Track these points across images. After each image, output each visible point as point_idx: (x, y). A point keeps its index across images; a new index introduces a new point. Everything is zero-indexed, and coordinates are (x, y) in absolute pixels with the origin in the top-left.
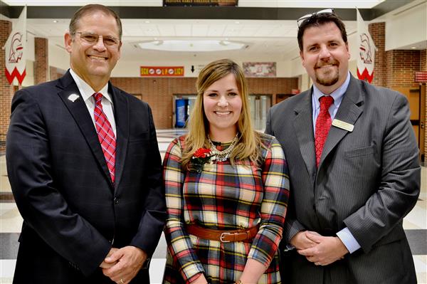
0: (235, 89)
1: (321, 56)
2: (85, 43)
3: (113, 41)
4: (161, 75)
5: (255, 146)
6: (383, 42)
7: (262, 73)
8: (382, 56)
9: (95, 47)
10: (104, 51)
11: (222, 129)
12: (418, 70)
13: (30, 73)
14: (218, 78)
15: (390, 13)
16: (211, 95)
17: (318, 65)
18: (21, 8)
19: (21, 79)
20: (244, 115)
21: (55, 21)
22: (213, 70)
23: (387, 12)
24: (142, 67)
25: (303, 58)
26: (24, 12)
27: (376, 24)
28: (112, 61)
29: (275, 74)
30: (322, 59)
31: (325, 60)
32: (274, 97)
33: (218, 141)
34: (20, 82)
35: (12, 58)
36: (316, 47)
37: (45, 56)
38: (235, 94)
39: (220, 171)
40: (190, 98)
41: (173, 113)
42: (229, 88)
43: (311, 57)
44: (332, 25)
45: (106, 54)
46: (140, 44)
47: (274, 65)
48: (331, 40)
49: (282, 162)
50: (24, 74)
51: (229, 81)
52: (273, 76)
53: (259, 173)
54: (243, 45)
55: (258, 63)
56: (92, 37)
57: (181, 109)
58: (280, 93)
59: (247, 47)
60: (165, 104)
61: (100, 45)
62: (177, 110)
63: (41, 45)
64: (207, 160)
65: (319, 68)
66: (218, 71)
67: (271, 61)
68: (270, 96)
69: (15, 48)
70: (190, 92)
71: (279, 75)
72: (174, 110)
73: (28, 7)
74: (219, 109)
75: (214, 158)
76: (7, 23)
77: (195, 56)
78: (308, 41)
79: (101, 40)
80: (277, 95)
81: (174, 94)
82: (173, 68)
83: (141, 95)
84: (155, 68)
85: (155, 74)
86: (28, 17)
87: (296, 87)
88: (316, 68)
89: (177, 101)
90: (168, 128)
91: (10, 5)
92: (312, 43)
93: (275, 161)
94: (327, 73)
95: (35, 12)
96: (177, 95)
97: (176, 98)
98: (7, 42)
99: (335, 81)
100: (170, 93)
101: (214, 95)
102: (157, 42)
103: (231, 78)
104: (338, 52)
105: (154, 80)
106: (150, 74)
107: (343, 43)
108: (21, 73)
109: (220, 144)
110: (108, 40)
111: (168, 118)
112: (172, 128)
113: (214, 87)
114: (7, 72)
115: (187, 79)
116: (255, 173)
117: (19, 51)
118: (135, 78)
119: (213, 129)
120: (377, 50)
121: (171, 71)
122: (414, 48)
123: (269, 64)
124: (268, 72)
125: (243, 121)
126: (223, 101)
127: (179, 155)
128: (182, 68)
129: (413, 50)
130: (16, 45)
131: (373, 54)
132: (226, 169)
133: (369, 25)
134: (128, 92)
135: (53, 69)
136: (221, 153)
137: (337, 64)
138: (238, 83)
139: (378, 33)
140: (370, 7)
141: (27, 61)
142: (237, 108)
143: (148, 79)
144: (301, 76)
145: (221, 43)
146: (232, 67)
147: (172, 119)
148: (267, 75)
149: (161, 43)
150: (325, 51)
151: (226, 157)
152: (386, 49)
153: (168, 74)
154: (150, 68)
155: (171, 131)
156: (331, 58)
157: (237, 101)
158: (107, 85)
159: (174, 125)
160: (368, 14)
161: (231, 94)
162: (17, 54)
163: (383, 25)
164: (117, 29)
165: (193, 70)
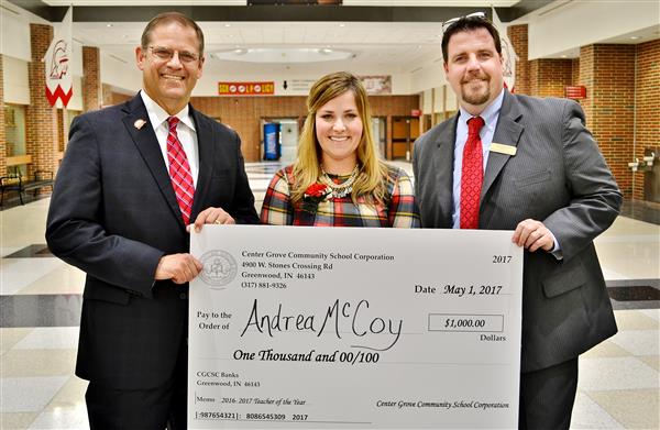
0: (355, 110)
1: (469, 68)
2: (158, 60)
3: (191, 57)
4: (245, 93)
5: (380, 179)
6: (526, 49)
7: (373, 90)
8: (525, 66)
9: (169, 64)
10: (180, 69)
11: (338, 159)
12: (570, 84)
13: (77, 92)
14: (333, 96)
15: (535, 12)
16: (324, 117)
17: (465, 79)
18: (65, 9)
19: (66, 100)
20: (365, 141)
21: (109, 25)
22: (328, 86)
23: (531, 11)
24: (220, 84)
25: (447, 70)
26: (69, 14)
27: (517, 26)
28: (189, 80)
29: (390, 91)
30: (470, 71)
31: (474, 73)
32: (389, 119)
33: (334, 173)
34: (65, 103)
35: (55, 73)
36: (463, 57)
37: (96, 70)
38: (354, 116)
39: (338, 211)
40: (281, 122)
41: (261, 142)
42: (348, 108)
43: (457, 69)
44: (484, 31)
45: (182, 73)
46: (218, 54)
47: (388, 79)
48: (482, 48)
49: (411, 199)
50: (70, 93)
51: (347, 100)
52: (387, 93)
53: (385, 214)
54: (349, 54)
55: (368, 77)
56: (166, 53)
57: (271, 136)
58: (396, 114)
59: (354, 56)
60: (251, 130)
61: (175, 62)
62: (265, 137)
63: (90, 56)
64: (322, 198)
65: (466, 82)
66: (334, 87)
67: (386, 74)
68: (384, 119)
69: (58, 60)
70: (282, 115)
71: (396, 91)
72: (262, 138)
73: (74, 7)
74: (334, 134)
75: (330, 196)
76: (47, 28)
77: (288, 68)
78: (453, 50)
79: (176, 55)
80: (393, 117)
81: (262, 118)
82: (260, 84)
83: (219, 119)
84: (237, 85)
85: (237, 92)
86: (75, 20)
87: (417, 107)
88: (463, 82)
89: (265, 126)
90: (255, 161)
91: (51, 5)
92: (459, 52)
93: (404, 198)
94: (476, 89)
95: (83, 14)
96: (266, 118)
97: (264, 122)
98: (48, 52)
99: (485, 99)
100: (257, 116)
101: (328, 116)
102: (239, 51)
103: (349, 95)
104: (489, 64)
105: (236, 100)
106: (230, 93)
107: (496, 53)
108: (66, 92)
109: (337, 177)
110: (184, 56)
111: (254, 148)
112: (260, 160)
113: (328, 107)
114: (48, 91)
115: (278, 97)
116: (381, 215)
117: (63, 64)
118: (212, 98)
119: (327, 159)
120: (518, 59)
121: (258, 89)
122: (564, 57)
123: (382, 77)
124: (380, 88)
125: (365, 147)
126: (339, 124)
127: (286, 192)
128: (272, 83)
129: (562, 60)
130: (60, 56)
131: (514, 63)
132: (346, 209)
133: (508, 28)
134: (209, 116)
135: (107, 87)
136: (339, 187)
137: (487, 79)
138: (358, 102)
139: (520, 38)
140: (509, 6)
141: (74, 77)
142: (356, 133)
143: (229, 98)
144: (423, 93)
145: (322, 52)
146: (350, 82)
147: (260, 150)
148: (381, 91)
149: (244, 52)
150: (474, 62)
151: (346, 192)
152: (530, 58)
153: (254, 92)
154: (230, 84)
155: (258, 164)
156: (481, 71)
157: (356, 124)
158: (187, 107)
159: (262, 157)
160: (507, 14)
161: (349, 115)
162: (61, 67)
163: (525, 27)
164: (197, 43)
165: (285, 86)
